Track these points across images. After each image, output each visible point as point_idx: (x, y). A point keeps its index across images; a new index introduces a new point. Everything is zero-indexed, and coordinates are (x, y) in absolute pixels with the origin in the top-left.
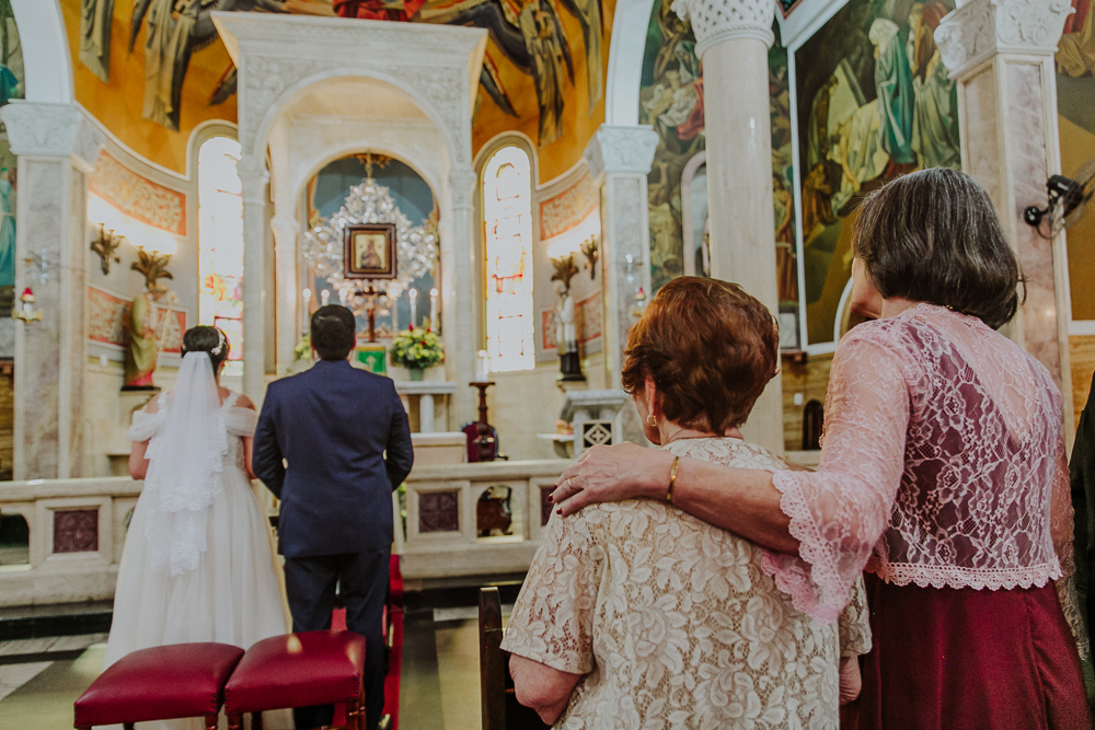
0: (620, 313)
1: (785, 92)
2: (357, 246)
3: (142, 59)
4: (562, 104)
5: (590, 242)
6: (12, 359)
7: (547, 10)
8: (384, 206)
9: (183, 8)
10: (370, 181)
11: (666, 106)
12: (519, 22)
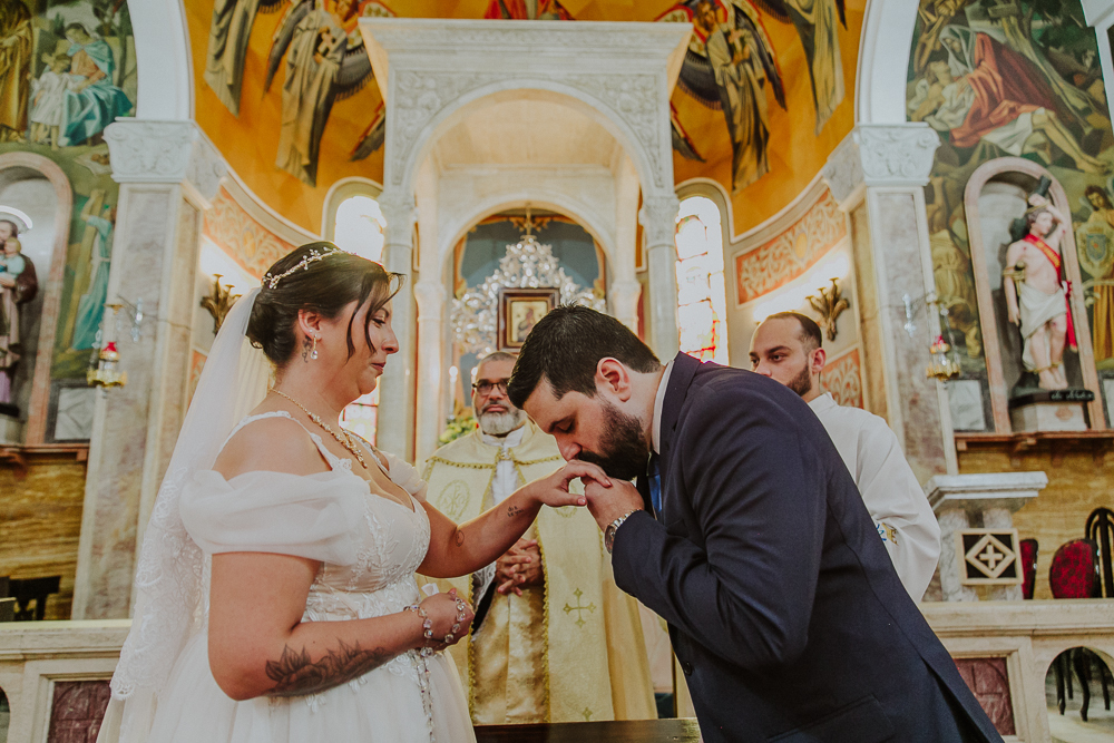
0: (900, 377)
1: (1098, 82)
2: (514, 316)
3: (279, 101)
4: (767, 134)
5: (829, 287)
6: (88, 441)
7: (746, 27)
8: (545, 267)
9: (327, 50)
10: (531, 239)
11: (934, 105)
12: (706, 49)
